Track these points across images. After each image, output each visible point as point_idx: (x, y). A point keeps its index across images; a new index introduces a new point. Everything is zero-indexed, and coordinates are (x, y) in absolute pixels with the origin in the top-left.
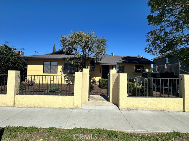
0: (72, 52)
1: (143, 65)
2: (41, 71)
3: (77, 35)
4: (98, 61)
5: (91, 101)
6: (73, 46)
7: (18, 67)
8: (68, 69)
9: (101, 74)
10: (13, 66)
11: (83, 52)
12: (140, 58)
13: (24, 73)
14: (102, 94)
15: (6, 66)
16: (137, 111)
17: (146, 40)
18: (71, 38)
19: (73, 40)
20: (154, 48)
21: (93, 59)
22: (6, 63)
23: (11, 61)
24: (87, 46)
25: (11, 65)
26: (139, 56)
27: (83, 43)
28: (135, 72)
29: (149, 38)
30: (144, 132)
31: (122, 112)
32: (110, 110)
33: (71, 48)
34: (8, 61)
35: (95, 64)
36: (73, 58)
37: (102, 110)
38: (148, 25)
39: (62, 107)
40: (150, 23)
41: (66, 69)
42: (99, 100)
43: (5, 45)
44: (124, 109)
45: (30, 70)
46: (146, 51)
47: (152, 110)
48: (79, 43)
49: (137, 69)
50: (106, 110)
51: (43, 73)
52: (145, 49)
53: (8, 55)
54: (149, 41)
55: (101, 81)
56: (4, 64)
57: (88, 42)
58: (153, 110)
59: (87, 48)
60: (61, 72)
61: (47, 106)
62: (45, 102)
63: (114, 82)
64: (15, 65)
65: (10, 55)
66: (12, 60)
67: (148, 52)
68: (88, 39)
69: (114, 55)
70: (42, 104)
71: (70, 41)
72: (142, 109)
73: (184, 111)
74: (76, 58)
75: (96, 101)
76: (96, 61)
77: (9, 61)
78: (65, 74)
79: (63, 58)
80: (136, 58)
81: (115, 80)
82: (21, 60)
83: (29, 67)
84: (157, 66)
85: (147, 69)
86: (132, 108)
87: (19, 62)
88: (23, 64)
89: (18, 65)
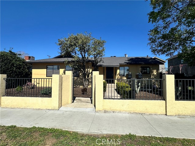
1: (150, 67)
2: (44, 75)
5: (75, 103)
7: (23, 71)
10: (17, 70)
11: (82, 55)
12: (149, 58)
15: (11, 70)
16: (113, 113)
22: (11, 68)
23: (15, 65)
25: (15, 70)
26: (147, 56)
30: (98, 133)
34: (12, 66)
38: (149, 22)
39: (42, 108)
40: (149, 20)
42: (84, 102)
43: (10, 51)
44: (100, 111)
45: (35, 74)
47: (130, 113)
49: (142, 70)
50: (82, 112)
51: (47, 77)
53: (12, 60)
56: (8, 69)
58: (132, 113)
61: (28, 107)
64: (20, 69)
65: (14, 60)
66: (17, 65)
69: (127, 56)
72: (120, 112)
73: (166, 115)
77: (14, 66)
80: (145, 58)
82: (26, 65)
83: (34, 71)
84: (171, 67)
85: (155, 70)
86: (109, 110)
87: (24, 66)
88: (28, 68)
89: (22, 69)
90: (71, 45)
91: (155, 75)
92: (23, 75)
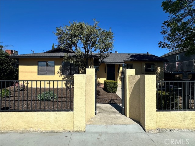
0: (71, 49)
1: (155, 64)
2: (35, 72)
3: (77, 26)
4: (103, 59)
5: (99, 114)
6: (72, 41)
7: (7, 68)
8: (68, 70)
9: (106, 74)
11: (85, 49)
12: (149, 55)
13: (14, 75)
14: (111, 101)
16: (172, 133)
17: (161, 32)
18: (69, 30)
19: (72, 32)
20: (171, 42)
21: (97, 56)
24: (90, 40)
26: (148, 52)
27: (84, 36)
28: (145, 71)
29: (165, 30)
31: (151, 136)
32: (131, 133)
33: (69, 44)
35: (99, 62)
36: (73, 57)
37: (118, 133)
39: (56, 130)
41: (65, 69)
42: (109, 112)
44: (152, 130)
45: (22, 72)
46: (160, 46)
48: (80, 36)
49: (147, 68)
50: (125, 133)
51: (38, 75)
52: (159, 44)
54: (164, 34)
55: (108, 84)
57: (90, 35)
59: (90, 43)
60: (58, 74)
61: (32, 129)
62: (27, 123)
63: (133, 87)
67: (162, 47)
68: (91, 30)
70: (23, 126)
71: (68, 34)
74: (76, 56)
75: (106, 115)
76: (101, 59)
78: (64, 76)
79: (60, 57)
81: (134, 84)
82: (10, 60)
83: (21, 68)
84: (166, 65)
85: (159, 67)
86: (164, 128)
87: (8, 62)
88: (13, 64)
89: (6, 66)
90: (75, 35)
91: (159, 73)
92: (7, 73)
